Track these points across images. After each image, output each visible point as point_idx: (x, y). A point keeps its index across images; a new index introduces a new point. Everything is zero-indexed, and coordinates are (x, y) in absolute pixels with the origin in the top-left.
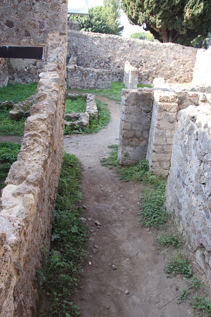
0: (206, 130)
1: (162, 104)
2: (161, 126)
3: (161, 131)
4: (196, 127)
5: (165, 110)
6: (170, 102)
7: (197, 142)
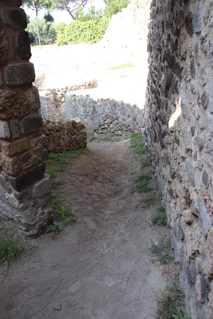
0: (82, 97)
1: (47, 96)
2: (49, 107)
3: (50, 109)
4: (77, 98)
5: (49, 99)
6: (50, 95)
7: (80, 102)
